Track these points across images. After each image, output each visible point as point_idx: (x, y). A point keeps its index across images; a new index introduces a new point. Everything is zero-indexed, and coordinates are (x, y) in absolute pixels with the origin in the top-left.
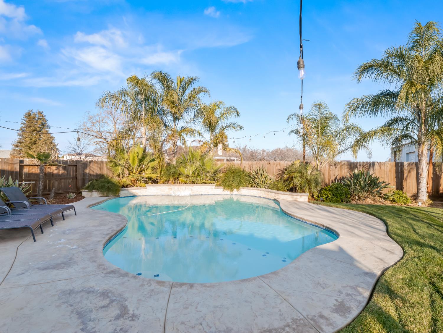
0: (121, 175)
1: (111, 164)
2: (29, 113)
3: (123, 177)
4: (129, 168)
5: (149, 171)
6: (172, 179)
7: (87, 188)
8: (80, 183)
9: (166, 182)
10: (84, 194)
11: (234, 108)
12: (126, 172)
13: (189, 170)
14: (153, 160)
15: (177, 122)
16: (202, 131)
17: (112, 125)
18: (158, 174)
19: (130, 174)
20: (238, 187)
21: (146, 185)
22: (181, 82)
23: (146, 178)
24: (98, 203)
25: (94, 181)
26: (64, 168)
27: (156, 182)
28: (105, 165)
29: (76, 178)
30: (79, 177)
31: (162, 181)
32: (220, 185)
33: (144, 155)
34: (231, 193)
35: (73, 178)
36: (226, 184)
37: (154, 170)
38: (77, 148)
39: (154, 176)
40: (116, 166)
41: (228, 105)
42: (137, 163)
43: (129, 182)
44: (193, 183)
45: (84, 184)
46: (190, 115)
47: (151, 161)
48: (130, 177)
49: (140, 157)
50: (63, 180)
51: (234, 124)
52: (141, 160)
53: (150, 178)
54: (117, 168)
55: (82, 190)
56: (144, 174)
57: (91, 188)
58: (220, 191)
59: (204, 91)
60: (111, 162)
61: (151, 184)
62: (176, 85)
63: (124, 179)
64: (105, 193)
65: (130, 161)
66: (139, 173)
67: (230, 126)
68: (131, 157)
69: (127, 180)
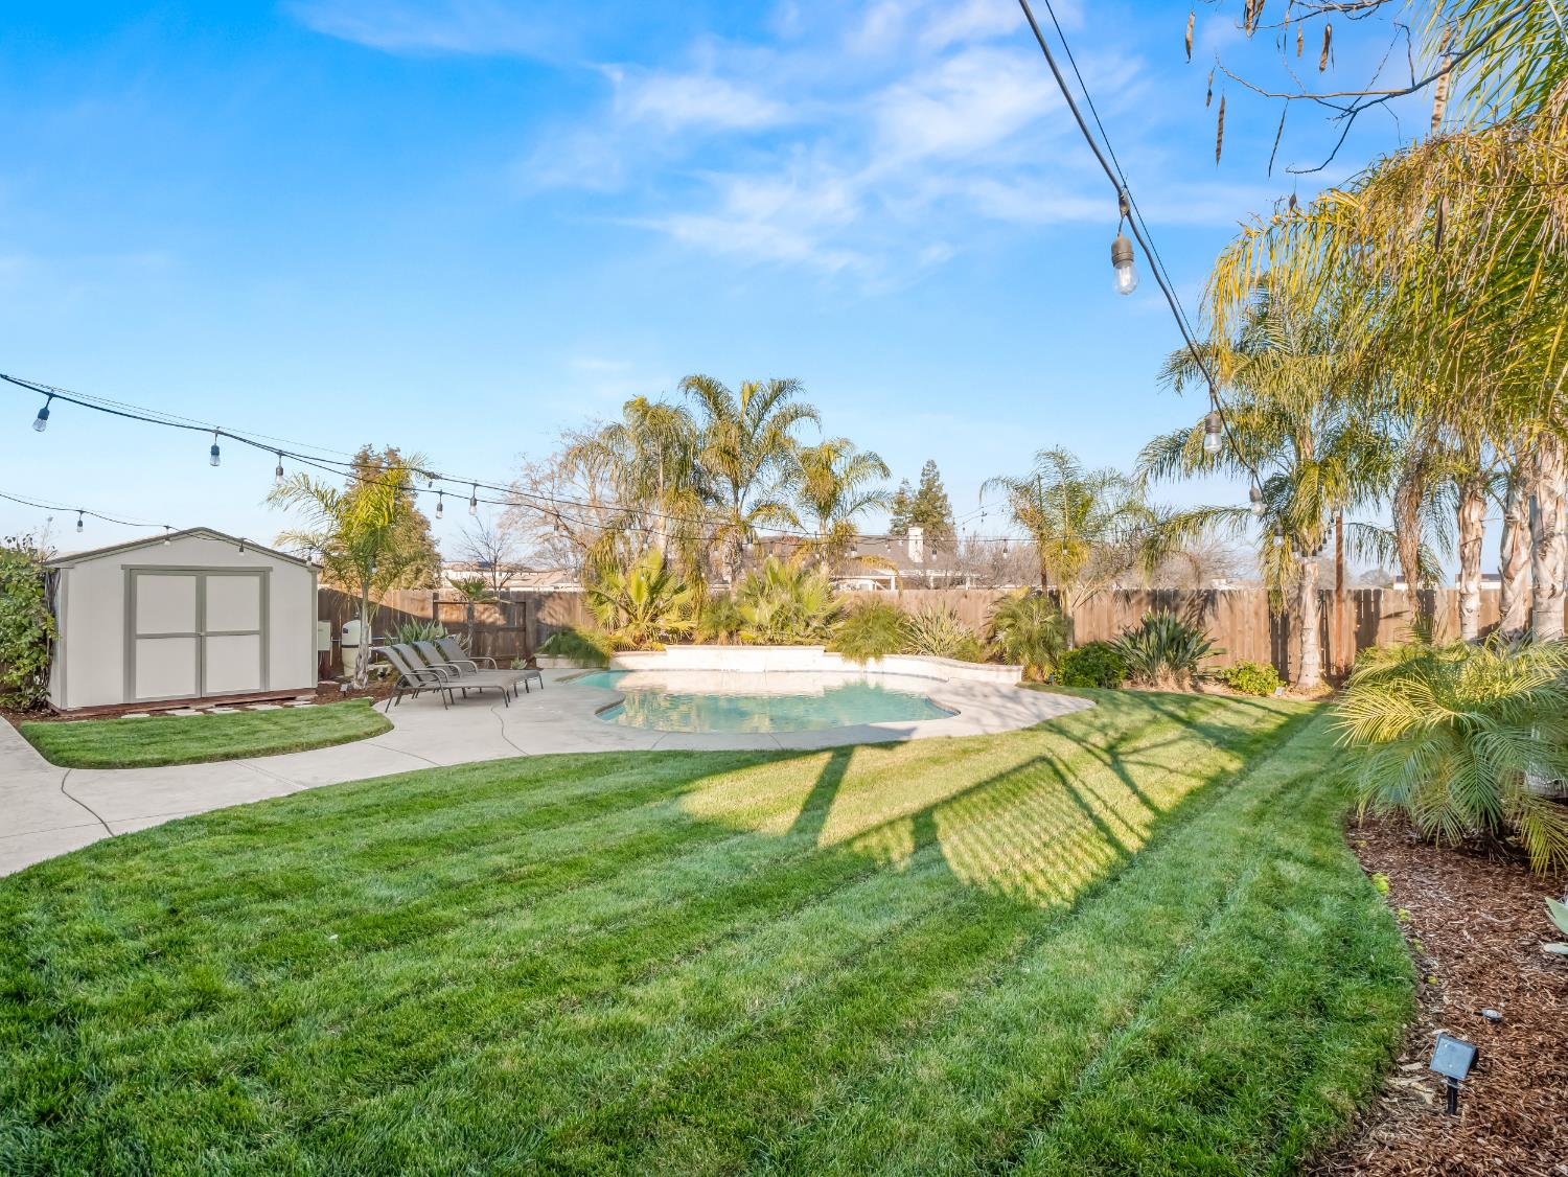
0: (612, 623)
1: (591, 601)
2: (365, 452)
3: (616, 627)
4: (628, 607)
5: (674, 615)
6: (723, 634)
7: (547, 650)
8: (531, 641)
9: (709, 640)
10: (540, 662)
11: (875, 457)
12: (623, 615)
13: (762, 613)
14: (682, 589)
15: (741, 492)
16: (800, 514)
17: (584, 485)
18: (693, 622)
19: (630, 621)
20: (878, 654)
21: (666, 646)
22: (752, 393)
23: (667, 631)
24: (571, 678)
25: (560, 636)
26: (504, 609)
27: (686, 639)
28: (578, 602)
29: (525, 630)
30: (530, 628)
31: (700, 639)
32: (837, 650)
33: (661, 576)
34: (864, 668)
35: (518, 630)
36: (849, 647)
37: (685, 612)
38: (483, 549)
39: (683, 626)
40: (601, 603)
41: (861, 451)
42: (645, 596)
43: (629, 640)
44: (772, 641)
45: (539, 643)
46: (771, 474)
47: (676, 592)
48: (632, 627)
49: (653, 579)
50: (501, 633)
51: (880, 494)
52: (655, 590)
53: (675, 631)
54: (604, 606)
55: (535, 655)
56: (661, 622)
57: (554, 651)
58: (836, 661)
59: (808, 415)
60: (591, 593)
61: (676, 646)
62: (738, 403)
63: (619, 633)
64: (582, 661)
65: (632, 592)
66: (652, 620)
67: (869, 500)
68: (633, 583)
69: (624, 635)
